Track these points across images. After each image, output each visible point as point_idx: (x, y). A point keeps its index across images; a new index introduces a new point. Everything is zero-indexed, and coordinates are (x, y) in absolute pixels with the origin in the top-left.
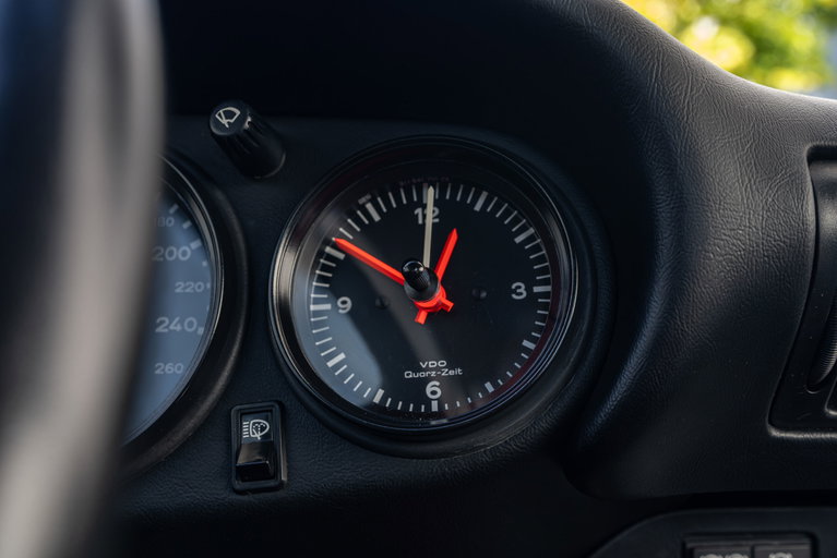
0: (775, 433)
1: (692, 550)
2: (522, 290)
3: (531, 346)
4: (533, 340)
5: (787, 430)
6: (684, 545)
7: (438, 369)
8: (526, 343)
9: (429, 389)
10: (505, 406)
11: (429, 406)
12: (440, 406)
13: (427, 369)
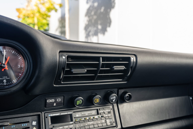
0: (55, 86)
1: (46, 99)
2: (20, 66)
3: (21, 75)
4: (21, 74)
5: (56, 85)
6: (45, 98)
7: (6, 78)
8: (20, 74)
9: (4, 81)
10: (18, 84)
11: (4, 84)
12: (6, 84)
13: (4, 78)
